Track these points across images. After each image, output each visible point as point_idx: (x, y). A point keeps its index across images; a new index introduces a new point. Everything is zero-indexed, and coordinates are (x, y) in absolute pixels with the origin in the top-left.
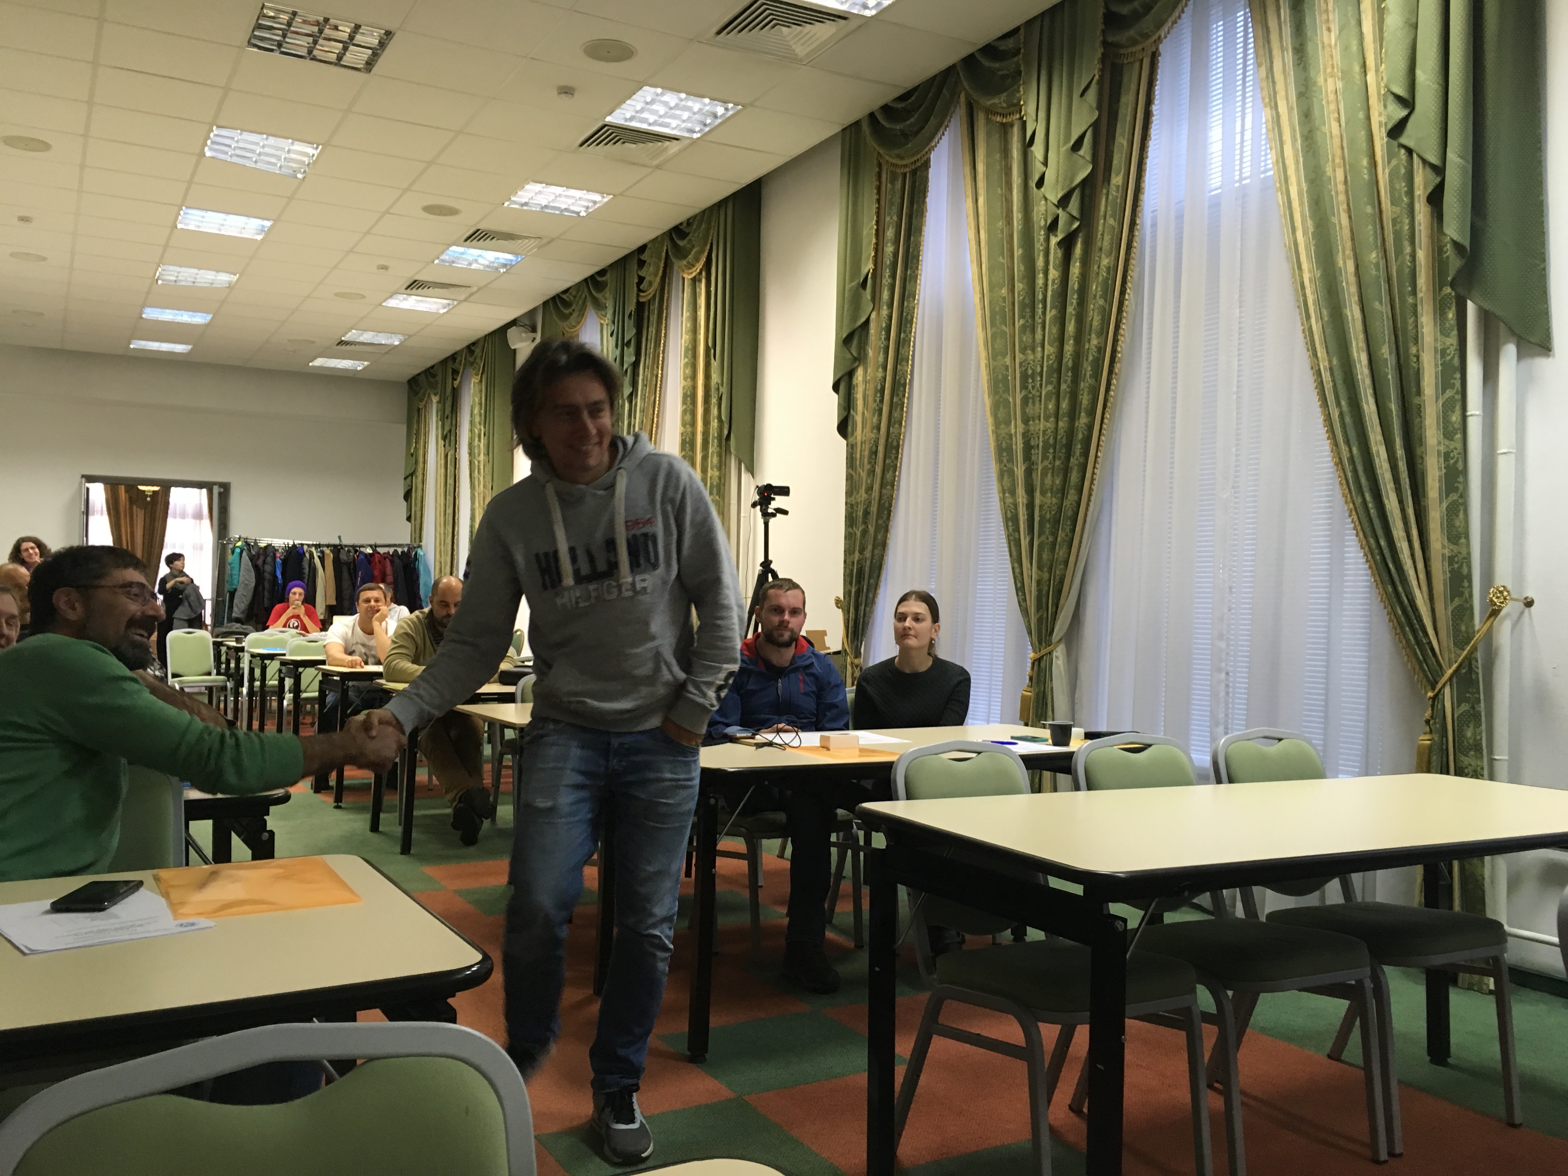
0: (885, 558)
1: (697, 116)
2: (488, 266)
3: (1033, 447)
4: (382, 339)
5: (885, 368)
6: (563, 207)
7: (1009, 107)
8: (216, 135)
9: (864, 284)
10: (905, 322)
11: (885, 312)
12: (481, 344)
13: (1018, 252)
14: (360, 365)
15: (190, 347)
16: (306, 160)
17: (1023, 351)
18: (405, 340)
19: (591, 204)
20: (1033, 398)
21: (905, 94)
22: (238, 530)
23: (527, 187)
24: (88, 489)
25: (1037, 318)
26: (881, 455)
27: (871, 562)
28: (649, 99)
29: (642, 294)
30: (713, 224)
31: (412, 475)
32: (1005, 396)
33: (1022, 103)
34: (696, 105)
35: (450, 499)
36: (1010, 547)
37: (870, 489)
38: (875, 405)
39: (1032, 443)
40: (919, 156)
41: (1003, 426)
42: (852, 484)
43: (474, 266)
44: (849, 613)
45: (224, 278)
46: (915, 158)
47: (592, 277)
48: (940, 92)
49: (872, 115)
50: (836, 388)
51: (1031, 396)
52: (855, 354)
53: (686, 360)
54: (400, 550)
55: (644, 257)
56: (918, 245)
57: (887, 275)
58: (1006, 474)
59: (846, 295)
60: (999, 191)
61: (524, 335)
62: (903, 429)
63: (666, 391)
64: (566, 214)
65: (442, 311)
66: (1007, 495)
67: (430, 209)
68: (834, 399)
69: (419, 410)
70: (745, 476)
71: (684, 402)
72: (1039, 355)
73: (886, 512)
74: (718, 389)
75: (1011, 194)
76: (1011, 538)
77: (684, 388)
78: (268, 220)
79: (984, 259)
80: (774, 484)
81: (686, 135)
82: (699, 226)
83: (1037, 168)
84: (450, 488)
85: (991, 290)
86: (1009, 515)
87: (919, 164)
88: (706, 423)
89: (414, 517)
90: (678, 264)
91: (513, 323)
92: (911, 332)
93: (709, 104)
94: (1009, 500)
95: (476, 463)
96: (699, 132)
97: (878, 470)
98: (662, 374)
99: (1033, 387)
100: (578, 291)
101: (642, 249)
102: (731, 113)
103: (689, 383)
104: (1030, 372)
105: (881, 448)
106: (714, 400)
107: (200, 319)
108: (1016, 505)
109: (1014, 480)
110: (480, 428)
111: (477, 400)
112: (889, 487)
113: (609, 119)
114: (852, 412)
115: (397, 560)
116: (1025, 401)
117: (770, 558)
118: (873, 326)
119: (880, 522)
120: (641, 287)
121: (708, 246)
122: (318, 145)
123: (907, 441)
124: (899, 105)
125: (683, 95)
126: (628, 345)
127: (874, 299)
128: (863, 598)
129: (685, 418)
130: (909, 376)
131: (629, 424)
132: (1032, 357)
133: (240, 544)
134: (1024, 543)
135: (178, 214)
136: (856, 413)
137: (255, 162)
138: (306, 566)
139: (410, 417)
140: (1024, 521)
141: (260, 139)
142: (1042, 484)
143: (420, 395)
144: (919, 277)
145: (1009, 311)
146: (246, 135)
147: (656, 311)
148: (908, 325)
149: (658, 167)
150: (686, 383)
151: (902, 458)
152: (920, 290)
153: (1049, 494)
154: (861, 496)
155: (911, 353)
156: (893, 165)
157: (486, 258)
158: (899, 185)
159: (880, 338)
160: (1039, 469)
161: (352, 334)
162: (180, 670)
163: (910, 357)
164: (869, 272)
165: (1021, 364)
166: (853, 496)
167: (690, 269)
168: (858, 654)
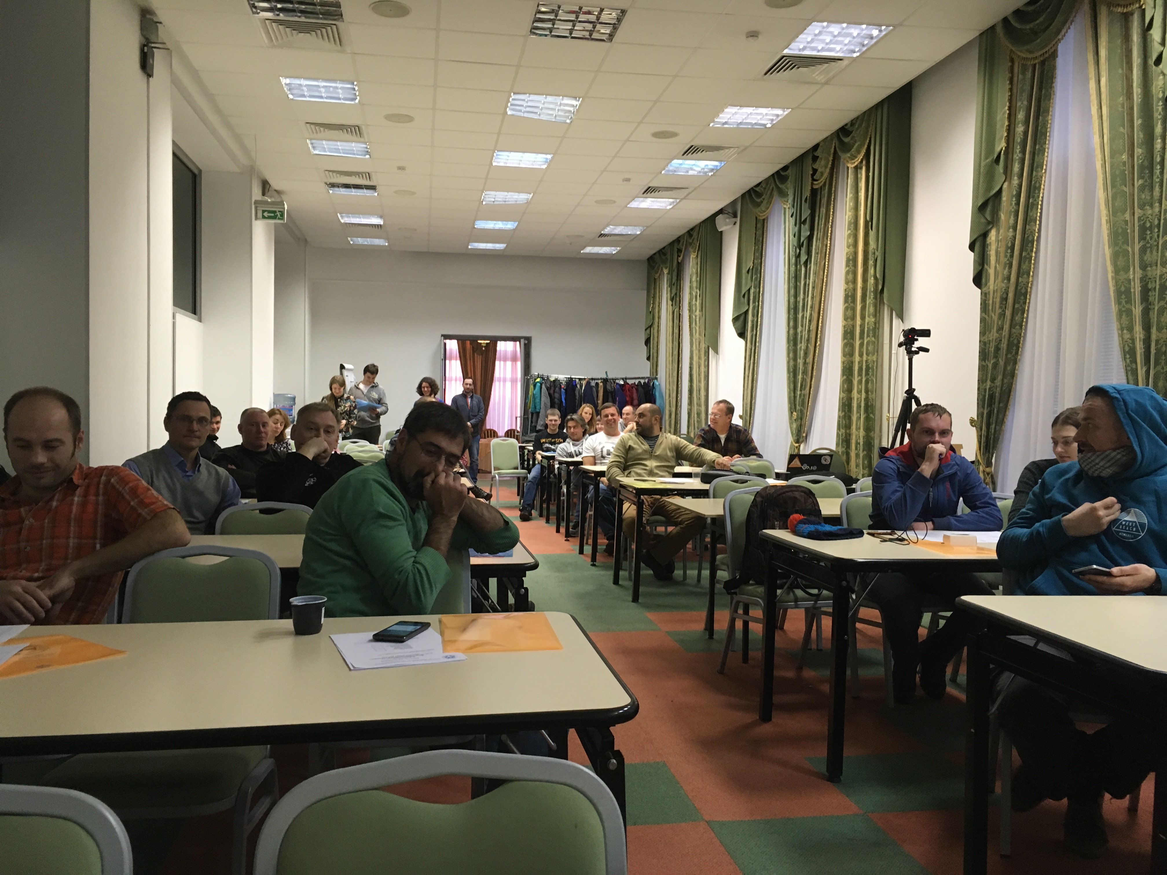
0: (1014, 386)
1: (855, 40)
2: (700, 172)
3: (1150, 290)
4: (629, 231)
5: (1015, 229)
6: (754, 122)
8: (513, 100)
9: (997, 160)
10: (1034, 189)
11: (1015, 181)
12: (697, 229)
13: (1138, 122)
14: (613, 250)
15: (505, 245)
16: (572, 109)
17: (1142, 207)
18: (644, 230)
19: (774, 118)
20: (1151, 247)
22: (535, 371)
23: (726, 110)
24: (445, 344)
25: (1155, 177)
26: (1010, 300)
27: (1001, 389)
28: (817, 32)
29: (815, 183)
30: (871, 123)
31: (650, 327)
32: (1125, 247)
34: (855, 31)
35: (676, 344)
36: (1127, 376)
37: (1000, 329)
38: (1006, 260)
39: (1150, 286)
40: (1047, 49)
41: (1122, 273)
42: (985, 325)
43: (691, 173)
44: (981, 430)
45: (523, 197)
46: (1044, 51)
47: (778, 172)
49: (1005, 20)
50: (972, 247)
51: (1148, 245)
52: (989, 219)
53: (849, 232)
54: (642, 381)
55: (818, 153)
56: (1045, 124)
57: (1018, 151)
58: (1124, 314)
59: (982, 170)
60: (1120, 71)
61: (727, 220)
62: (1031, 279)
63: (833, 257)
64: (756, 127)
65: (669, 207)
66: (1125, 331)
67: (656, 135)
68: (971, 256)
69: (655, 279)
70: (896, 321)
71: (847, 265)
72: (1157, 210)
73: (1015, 348)
74: (874, 253)
75: (1132, 73)
76: (1129, 368)
77: (847, 254)
78: (549, 154)
79: (1106, 131)
80: (917, 328)
81: (849, 55)
82: (860, 125)
83: (1156, 49)
84: (676, 336)
85: (1112, 156)
86: (1127, 349)
87: (1047, 55)
88: (865, 280)
89: (652, 357)
90: (844, 156)
91: (721, 212)
92: (1039, 197)
93: (866, 28)
94: (1127, 336)
95: (694, 317)
96: (858, 51)
97: (1008, 313)
98: (830, 244)
99: (1151, 238)
100: (767, 184)
101: (816, 147)
102: (884, 33)
103: (852, 249)
104: (1148, 225)
105: (1011, 295)
106: (871, 262)
107: (510, 226)
108: (1133, 340)
109: (1132, 319)
110: (696, 292)
111: (694, 270)
112: (1018, 327)
113: (786, 52)
114: (986, 266)
115: (640, 389)
116: (1143, 251)
117: (913, 387)
118: (1004, 194)
119: (1009, 356)
120: (815, 177)
121: (868, 141)
122: (579, 98)
123: (1034, 288)
124: (1030, 8)
125: (845, 25)
126: (804, 222)
127: (1005, 172)
128: (993, 419)
129: (848, 277)
130: (1037, 234)
131: (805, 284)
132: (1150, 212)
133: (538, 380)
134: (1141, 372)
135: (493, 156)
136: (990, 268)
137: (539, 115)
138: (577, 394)
139: (649, 285)
140: (1141, 353)
141: (541, 98)
142: (1159, 322)
143: (655, 269)
144: (1046, 150)
145: (1129, 173)
146: (533, 97)
147: (826, 195)
148: (1037, 191)
149: (827, 83)
150: (849, 250)
151: (1029, 303)
152: (1047, 161)
153: (1165, 330)
154: (994, 335)
155: (1039, 214)
156: (1024, 59)
157: (698, 166)
158: (1029, 74)
159: (1011, 204)
160: (1156, 308)
161: (608, 228)
162: (498, 465)
163: (1038, 218)
164: (1002, 150)
165: (1139, 219)
166: (986, 336)
167: (853, 159)
168: (989, 464)
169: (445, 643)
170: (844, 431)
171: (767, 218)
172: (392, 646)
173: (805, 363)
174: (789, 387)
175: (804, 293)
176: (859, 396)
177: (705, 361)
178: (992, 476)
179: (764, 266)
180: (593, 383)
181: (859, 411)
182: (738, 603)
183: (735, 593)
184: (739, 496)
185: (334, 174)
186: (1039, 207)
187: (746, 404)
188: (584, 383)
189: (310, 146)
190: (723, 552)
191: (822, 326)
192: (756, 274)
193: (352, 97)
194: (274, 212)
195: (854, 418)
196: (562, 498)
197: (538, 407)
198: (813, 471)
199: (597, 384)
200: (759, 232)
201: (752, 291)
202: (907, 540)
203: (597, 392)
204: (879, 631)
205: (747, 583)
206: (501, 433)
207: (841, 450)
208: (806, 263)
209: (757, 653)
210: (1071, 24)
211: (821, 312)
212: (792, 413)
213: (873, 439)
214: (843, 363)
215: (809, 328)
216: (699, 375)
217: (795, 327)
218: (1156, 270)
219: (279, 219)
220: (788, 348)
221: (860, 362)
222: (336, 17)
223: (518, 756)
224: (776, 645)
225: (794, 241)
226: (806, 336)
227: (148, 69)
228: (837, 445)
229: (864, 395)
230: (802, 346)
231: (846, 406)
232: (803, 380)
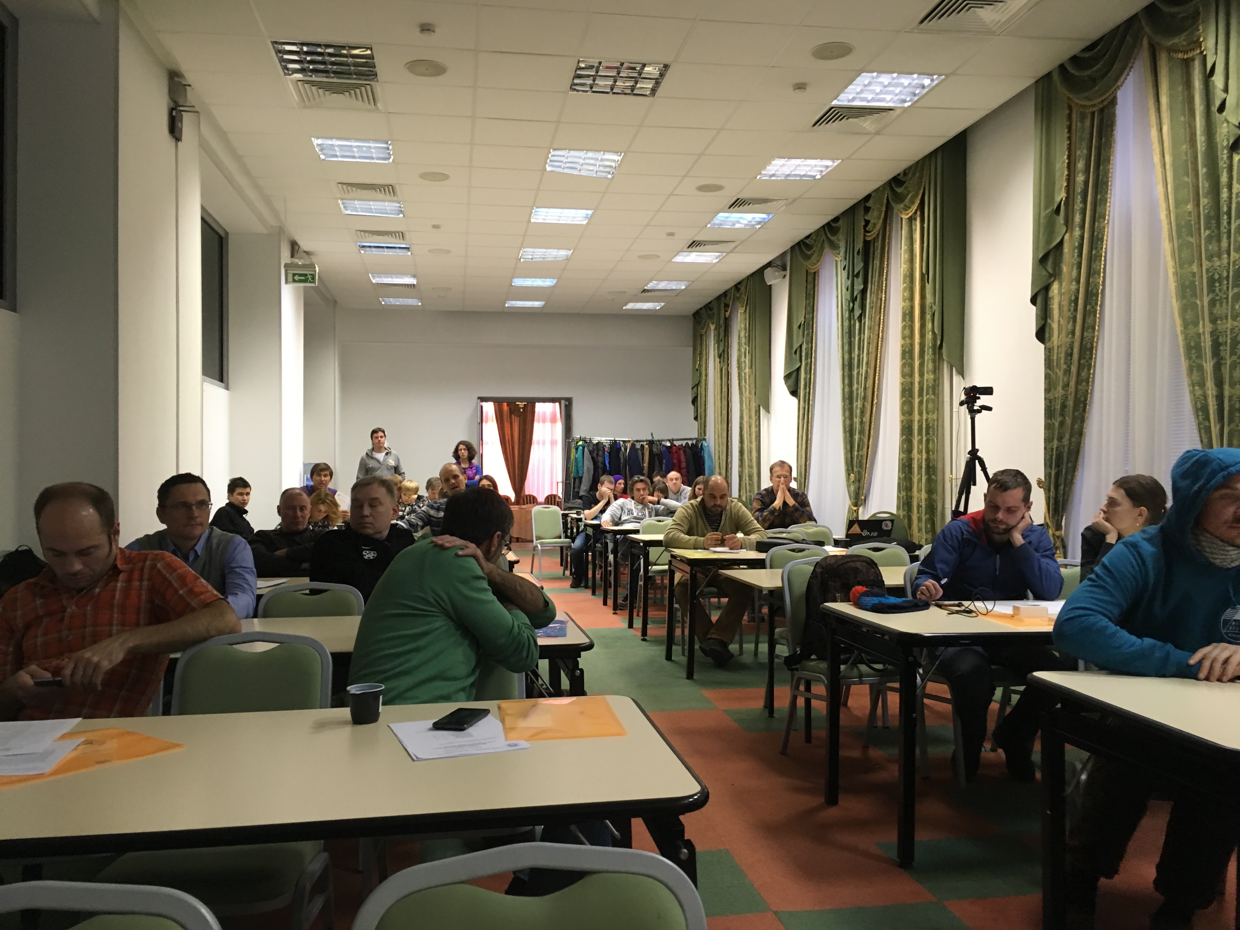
0: (1082, 445)
1: (907, 89)
2: (747, 225)
3: (1221, 344)
4: (673, 286)
5: (1078, 282)
6: (802, 174)
7: (1189, 44)
8: (552, 156)
9: (1057, 211)
10: (1096, 240)
11: (1077, 232)
12: (745, 282)
13: (1202, 171)
14: (657, 306)
15: (543, 303)
16: (613, 164)
17: (1210, 258)
18: (689, 285)
19: (824, 169)
20: (1220, 300)
21: (1090, 46)
22: (577, 434)
23: (773, 162)
24: (482, 407)
25: (1222, 228)
26: (1076, 356)
27: (1069, 448)
28: (866, 82)
29: (868, 234)
30: (925, 172)
31: (697, 385)
32: (1193, 300)
33: (1201, 39)
34: (905, 81)
35: (725, 403)
36: (1200, 434)
37: (1066, 386)
38: (1069, 314)
39: (1221, 340)
40: (1106, 96)
41: (1191, 326)
42: (1050, 382)
43: (737, 226)
44: (1049, 491)
45: (563, 253)
46: (1103, 98)
47: (828, 224)
48: (1124, 38)
49: (1062, 67)
50: (1033, 301)
51: (1218, 298)
52: (1050, 271)
53: (905, 285)
54: (690, 442)
55: (870, 204)
56: (1106, 173)
57: (1079, 201)
58: (1195, 369)
59: (1042, 221)
60: (1182, 118)
61: (777, 273)
62: (1096, 333)
63: (889, 311)
64: (804, 178)
65: (715, 261)
66: (1197, 388)
67: (703, 188)
68: (1032, 310)
69: (701, 335)
70: (956, 378)
71: (904, 320)
72: (1225, 261)
73: (1082, 405)
74: (931, 308)
75: (1195, 120)
76: (1202, 426)
77: (903, 308)
78: (590, 209)
79: (1170, 180)
80: (978, 386)
81: (900, 105)
82: (914, 174)
83: (1218, 96)
84: (725, 394)
85: (1177, 206)
86: (1199, 406)
87: (1106, 103)
88: (922, 336)
89: (699, 417)
90: (897, 207)
91: (769, 265)
92: (1102, 248)
93: (917, 78)
94: (1199, 392)
95: (743, 374)
96: (909, 101)
97: (1074, 369)
98: (885, 297)
99: (1220, 290)
100: (817, 236)
101: (868, 198)
102: (936, 82)
103: (908, 303)
104: (1217, 277)
105: (1076, 350)
106: (928, 317)
107: (548, 283)
108: (1205, 397)
109: (1203, 374)
110: (745, 348)
111: (743, 326)
112: (1084, 384)
113: (835, 103)
114: (1049, 321)
115: (688, 451)
116: (1212, 303)
117: (977, 447)
118: (1066, 245)
119: (1077, 414)
120: (867, 229)
121: (922, 191)
122: (621, 153)
123: (1100, 343)
124: (1087, 55)
125: (895, 75)
126: (857, 275)
127: (1067, 223)
128: (1062, 479)
129: (905, 332)
130: (1101, 287)
131: (860, 339)
132: (1218, 263)
133: (580, 443)
134: (1215, 430)
135: (531, 213)
136: (1053, 321)
137: (580, 171)
138: (622, 457)
139: (695, 341)
140: (1214, 411)
141: (582, 154)
142: (1231, 377)
143: (702, 324)
144: (1108, 200)
145: (1195, 223)
146: (572, 153)
147: (880, 247)
148: (1099, 243)
149: (877, 133)
150: (905, 304)
151: (1095, 358)
152: (1109, 212)
153: (1238, 386)
154: (1059, 392)
155: (1102, 266)
156: (1082, 106)
157: (745, 219)
158: (1088, 123)
159: (1073, 256)
160: (1228, 363)
161: (651, 284)
162: (541, 535)
163: (1102, 270)
164: (1062, 200)
165: (1208, 271)
166: (1052, 392)
167: (907, 210)
168: (1058, 527)
169: (507, 730)
170: (905, 494)
171: (818, 271)
172: (453, 735)
173: (862, 422)
174: (845, 448)
175: (859, 349)
176: (920, 457)
177: (756, 421)
178: (1062, 540)
179: (817, 321)
180: (638, 446)
181: (920, 473)
182: (799, 679)
183: (797, 669)
184: (798, 567)
185: (366, 234)
186: (1103, 258)
187: (801, 466)
188: (629, 445)
189: (342, 206)
190: (782, 625)
191: (879, 384)
192: (808, 329)
193: (387, 156)
194: (305, 275)
195: (915, 480)
196: (609, 569)
197: (580, 472)
198: (873, 537)
199: (642, 446)
200: (810, 286)
201: (804, 347)
202: (975, 612)
203: (643, 454)
204: (948, 707)
205: (808, 658)
206: (541, 499)
207: (902, 513)
208: (860, 318)
209: (820, 732)
210: (1130, 71)
211: (878, 369)
212: (849, 475)
213: (935, 501)
214: (902, 422)
215: (865, 385)
216: (750, 435)
217: (851, 385)
218: (1227, 323)
219: (310, 282)
220: (844, 406)
221: (920, 421)
222: (371, 77)
223: (589, 847)
224: (841, 723)
225: (847, 295)
226: (862, 394)
227: (177, 134)
228: (898, 508)
229: (924, 456)
230: (858, 404)
231: (906, 467)
232: (860, 440)
